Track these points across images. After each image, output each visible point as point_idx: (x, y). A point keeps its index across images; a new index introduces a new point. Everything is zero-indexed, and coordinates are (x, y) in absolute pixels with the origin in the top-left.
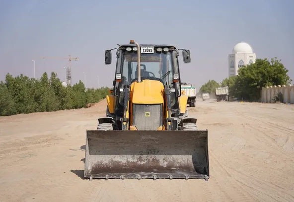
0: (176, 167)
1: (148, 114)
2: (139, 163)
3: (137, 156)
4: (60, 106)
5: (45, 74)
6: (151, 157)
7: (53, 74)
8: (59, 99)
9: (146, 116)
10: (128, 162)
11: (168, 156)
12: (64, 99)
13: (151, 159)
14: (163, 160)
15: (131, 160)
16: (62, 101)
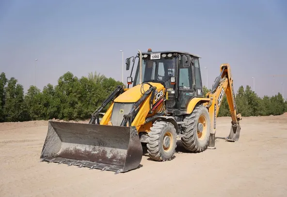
0: (117, 159)
1: (122, 111)
2: (93, 152)
3: (92, 147)
4: (253, 113)
5: (242, 87)
6: (102, 148)
7: (248, 86)
8: (252, 107)
9: (120, 113)
10: (85, 151)
11: (114, 149)
12: (256, 107)
13: (102, 150)
14: (110, 152)
15: (88, 149)
16: (254, 108)
